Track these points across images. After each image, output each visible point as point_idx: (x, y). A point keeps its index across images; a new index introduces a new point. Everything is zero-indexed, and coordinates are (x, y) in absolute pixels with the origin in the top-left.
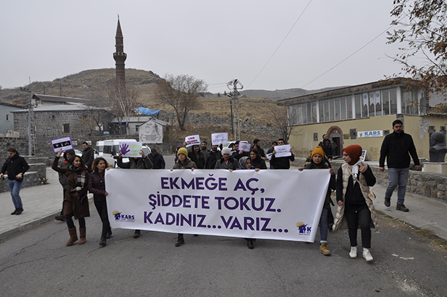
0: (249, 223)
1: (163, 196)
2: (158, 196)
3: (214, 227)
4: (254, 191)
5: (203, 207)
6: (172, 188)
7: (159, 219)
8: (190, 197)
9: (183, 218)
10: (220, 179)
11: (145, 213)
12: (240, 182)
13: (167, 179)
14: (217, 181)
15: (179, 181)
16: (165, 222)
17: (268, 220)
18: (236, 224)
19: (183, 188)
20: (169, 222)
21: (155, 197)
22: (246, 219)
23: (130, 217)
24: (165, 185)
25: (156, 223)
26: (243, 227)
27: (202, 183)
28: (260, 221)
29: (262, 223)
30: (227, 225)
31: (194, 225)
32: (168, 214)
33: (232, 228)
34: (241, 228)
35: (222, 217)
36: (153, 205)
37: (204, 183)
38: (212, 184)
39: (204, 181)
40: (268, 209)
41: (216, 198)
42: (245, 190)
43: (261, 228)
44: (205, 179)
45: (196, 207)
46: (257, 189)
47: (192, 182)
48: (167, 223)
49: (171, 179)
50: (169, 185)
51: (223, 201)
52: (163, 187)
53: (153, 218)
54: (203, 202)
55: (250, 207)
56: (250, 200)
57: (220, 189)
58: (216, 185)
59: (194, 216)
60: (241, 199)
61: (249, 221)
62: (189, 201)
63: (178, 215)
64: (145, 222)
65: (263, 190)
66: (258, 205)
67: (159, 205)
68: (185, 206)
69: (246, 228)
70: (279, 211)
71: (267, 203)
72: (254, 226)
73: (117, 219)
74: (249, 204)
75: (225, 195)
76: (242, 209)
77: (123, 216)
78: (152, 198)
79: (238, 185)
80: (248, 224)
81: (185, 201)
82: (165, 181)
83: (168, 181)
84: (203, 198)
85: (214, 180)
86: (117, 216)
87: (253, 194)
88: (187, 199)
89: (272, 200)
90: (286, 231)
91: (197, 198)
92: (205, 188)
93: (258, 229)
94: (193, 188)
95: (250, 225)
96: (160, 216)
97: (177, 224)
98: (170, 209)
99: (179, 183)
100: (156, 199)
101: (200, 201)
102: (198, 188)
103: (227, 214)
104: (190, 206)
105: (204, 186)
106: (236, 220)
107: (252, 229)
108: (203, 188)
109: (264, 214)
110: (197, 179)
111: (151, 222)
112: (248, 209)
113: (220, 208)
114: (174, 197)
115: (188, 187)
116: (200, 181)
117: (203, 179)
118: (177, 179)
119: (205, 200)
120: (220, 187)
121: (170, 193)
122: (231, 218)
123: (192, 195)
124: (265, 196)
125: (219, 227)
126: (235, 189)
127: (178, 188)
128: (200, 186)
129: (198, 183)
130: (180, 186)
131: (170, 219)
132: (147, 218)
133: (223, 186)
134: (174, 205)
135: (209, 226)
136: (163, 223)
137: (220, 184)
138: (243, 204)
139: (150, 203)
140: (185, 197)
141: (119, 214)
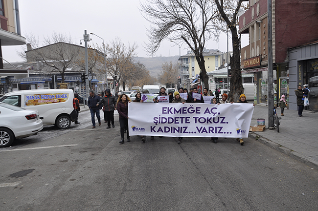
0: (211, 130)
1: (163, 118)
2: (160, 118)
3: (192, 132)
4: (215, 114)
5: (186, 122)
6: (168, 113)
7: (160, 130)
8: (178, 118)
9: (175, 129)
10: (197, 108)
11: (151, 127)
12: (207, 109)
14: (195, 109)
15: (173, 109)
16: (164, 131)
17: (221, 128)
18: (204, 130)
19: (175, 113)
22: (210, 128)
23: (142, 129)
24: (164, 112)
25: (158, 132)
26: (208, 132)
27: (186, 110)
28: (217, 129)
29: (218, 130)
30: (199, 131)
31: (181, 132)
32: (165, 127)
33: (202, 132)
34: (207, 133)
35: (197, 127)
36: (156, 123)
38: (192, 111)
39: (187, 109)
40: (222, 122)
41: (194, 118)
42: (210, 113)
43: (217, 132)
45: (182, 123)
47: (180, 110)
48: (165, 132)
49: (168, 108)
50: (167, 112)
51: (197, 119)
52: (163, 113)
53: (156, 129)
54: (186, 120)
55: (212, 122)
56: (212, 118)
57: (197, 113)
58: (194, 111)
59: (181, 128)
60: (208, 118)
62: (178, 120)
63: (172, 127)
64: (152, 131)
65: (219, 113)
66: (216, 121)
67: (160, 123)
68: (175, 123)
69: (209, 132)
70: (227, 123)
71: (221, 120)
72: (214, 131)
74: (212, 120)
75: (199, 116)
76: (208, 123)
77: (137, 129)
78: (156, 119)
79: (206, 111)
81: (176, 120)
82: (165, 109)
83: (167, 109)
84: (186, 118)
85: (193, 108)
86: (134, 129)
87: (214, 116)
88: (177, 119)
89: (224, 118)
90: (231, 133)
91: (182, 118)
92: (188, 113)
93: (216, 133)
94: (181, 113)
95: (212, 131)
96: (160, 128)
97: (172, 132)
98: (167, 125)
99: (172, 111)
100: (158, 120)
101: (184, 120)
102: (183, 113)
103: (200, 125)
104: (178, 123)
105: (187, 111)
106: (204, 128)
107: (213, 133)
108: (186, 113)
109: (219, 125)
110: (183, 108)
111: (155, 131)
113: (196, 122)
114: (169, 118)
115: (178, 112)
116: (185, 109)
117: (186, 108)
118: (172, 108)
119: (187, 119)
120: (196, 112)
121: (167, 116)
122: (202, 127)
123: (179, 117)
124: (220, 116)
125: (195, 132)
126: (205, 113)
127: (172, 113)
128: (184, 112)
129: (183, 110)
130: (173, 112)
131: (167, 130)
132: (152, 129)
133: (198, 112)
134: (169, 123)
135: (190, 132)
136: (163, 132)
137: (197, 110)
138: (209, 121)
139: (154, 122)
140: (175, 118)
141: (135, 127)
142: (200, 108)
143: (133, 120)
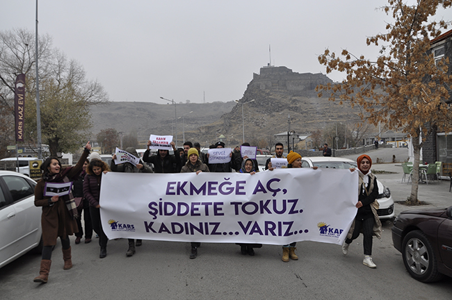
1: (166, 204)
2: (161, 203)
3: (231, 233)
4: (275, 192)
5: (216, 214)
6: (178, 193)
7: (163, 228)
8: (199, 204)
9: (193, 226)
10: (238, 183)
11: (146, 223)
12: (259, 184)
13: (175, 183)
14: (234, 185)
15: (188, 185)
16: (171, 231)
17: (291, 224)
18: (256, 229)
19: (192, 194)
20: (176, 231)
21: (156, 204)
22: (267, 223)
23: (129, 226)
24: (171, 191)
25: (160, 232)
26: (264, 232)
27: (215, 189)
28: (283, 225)
29: (285, 228)
30: (245, 230)
31: (207, 233)
32: (173, 224)
33: (251, 233)
34: (261, 234)
35: (240, 223)
36: (154, 214)
37: (217, 188)
38: (227, 189)
39: (217, 186)
40: (292, 212)
41: (232, 203)
43: (283, 234)
44: (219, 184)
45: (207, 214)
46: (279, 190)
47: (203, 188)
48: (174, 232)
49: (179, 183)
50: (175, 190)
51: (240, 207)
52: (168, 193)
53: (156, 227)
54: (216, 209)
55: (272, 210)
56: (271, 203)
57: (238, 193)
58: (232, 189)
59: (206, 224)
60: (261, 202)
61: (270, 226)
62: (197, 209)
63: (186, 224)
64: (148, 231)
65: (285, 191)
66: (280, 208)
67: (161, 214)
69: (267, 234)
70: (301, 211)
71: (289, 205)
72: (276, 231)
73: (113, 228)
74: (270, 207)
76: (262, 212)
77: (120, 226)
78: (153, 206)
79: (257, 187)
80: (269, 229)
81: (193, 209)
83: (175, 186)
84: (216, 204)
85: (230, 184)
87: (274, 195)
88: (195, 207)
89: (295, 201)
91: (207, 205)
92: (219, 193)
93: (280, 234)
94: (204, 194)
95: (272, 230)
96: (163, 225)
97: (187, 233)
98: (175, 218)
99: (187, 188)
100: (157, 208)
101: (211, 208)
102: (210, 194)
104: (199, 215)
105: (217, 191)
106: (256, 225)
107: (274, 234)
108: (216, 194)
109: (286, 217)
110: (210, 183)
111: (154, 232)
112: (269, 212)
113: (237, 213)
114: (180, 204)
115: (198, 192)
116: (213, 186)
117: (216, 183)
118: (185, 183)
119: (218, 206)
120: (237, 191)
121: (175, 200)
122: (250, 223)
123: (201, 202)
124: (287, 197)
125: (237, 233)
126: (254, 193)
127: (186, 194)
128: (212, 191)
129: (210, 188)
130: (188, 192)
131: (178, 229)
132: (149, 227)
133: (240, 191)
134: (179, 214)
135: (225, 234)
136: (169, 233)
137: (238, 188)
138: (263, 207)
139: (150, 213)
141: (115, 223)
142: (244, 182)
143: (108, 211)
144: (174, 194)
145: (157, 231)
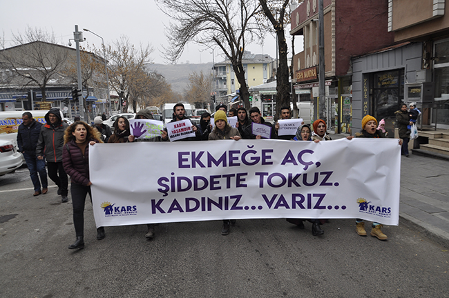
1: (179, 179)
2: (173, 178)
3: (253, 208)
4: (307, 165)
5: (238, 185)
6: (194, 166)
7: (175, 206)
8: (219, 177)
9: (211, 202)
10: (264, 152)
11: (153, 201)
12: (290, 154)
13: (188, 153)
14: (259, 154)
15: (205, 156)
16: (184, 208)
17: (322, 196)
18: (282, 202)
19: (210, 165)
20: (190, 208)
21: (167, 180)
22: (294, 196)
23: (129, 208)
24: (184, 163)
25: (170, 211)
26: (290, 205)
28: (312, 198)
29: (314, 200)
30: (270, 204)
31: (226, 208)
32: (187, 200)
33: (276, 207)
34: (288, 207)
35: (264, 196)
36: (164, 192)
37: (240, 158)
38: (252, 158)
39: (240, 156)
40: (324, 183)
41: (257, 174)
42: (296, 164)
43: (313, 206)
44: (242, 153)
46: (311, 163)
47: (223, 158)
48: (188, 210)
49: (194, 154)
50: (190, 162)
51: (266, 178)
52: (181, 166)
53: (165, 206)
54: (238, 180)
55: (301, 183)
56: (301, 177)
57: (264, 163)
58: (257, 159)
59: (227, 198)
60: (290, 176)
61: (298, 199)
62: (218, 182)
63: (203, 199)
64: (154, 212)
65: (318, 164)
66: (310, 180)
67: (173, 191)
68: (212, 188)
69: (294, 207)
70: (337, 184)
71: (321, 178)
72: (305, 204)
73: (107, 213)
74: (300, 181)
75: (270, 170)
76: (290, 186)
77: (117, 209)
78: (163, 182)
79: (287, 157)
80: (298, 202)
81: (213, 183)
82: (184, 157)
83: (189, 157)
85: (255, 152)
86: (108, 209)
87: (305, 169)
88: (215, 180)
89: (329, 174)
90: (344, 208)
91: (228, 177)
92: (242, 163)
94: (224, 165)
95: (300, 204)
96: (175, 202)
97: (203, 209)
98: (192, 193)
99: (204, 159)
100: (169, 184)
101: (233, 180)
102: (231, 164)
103: (270, 192)
104: (220, 188)
105: (240, 161)
106: (282, 198)
107: (302, 207)
108: (239, 164)
109: (318, 189)
110: (231, 153)
111: (162, 211)
112: (298, 185)
113: (261, 186)
114: (196, 179)
115: (217, 163)
116: (234, 155)
117: (239, 152)
118: (201, 153)
119: (241, 177)
120: (264, 160)
121: (190, 174)
122: (275, 196)
123: (222, 174)
124: (319, 170)
125: (260, 208)
126: (283, 163)
127: (202, 166)
128: (234, 162)
129: (231, 159)
130: (205, 163)
131: (192, 205)
132: (156, 206)
133: (267, 160)
134: (196, 189)
136: (181, 211)
137: (264, 157)
138: (292, 181)
139: (160, 190)
140: (212, 178)
141: (111, 206)
142: (272, 151)
143: (103, 189)
144: (188, 166)
145: (166, 211)
